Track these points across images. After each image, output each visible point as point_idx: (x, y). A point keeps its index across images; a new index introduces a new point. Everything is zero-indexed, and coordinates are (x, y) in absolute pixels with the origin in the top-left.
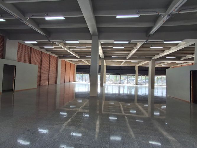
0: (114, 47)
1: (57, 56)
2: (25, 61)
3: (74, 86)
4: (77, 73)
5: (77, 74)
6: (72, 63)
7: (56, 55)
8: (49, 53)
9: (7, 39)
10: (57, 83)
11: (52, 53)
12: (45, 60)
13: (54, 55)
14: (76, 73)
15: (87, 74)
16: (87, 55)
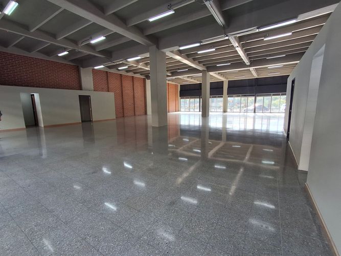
0: (199, 52)
1: (143, 77)
2: (102, 90)
3: (177, 118)
4: (181, 98)
5: (182, 100)
6: (170, 82)
7: (141, 74)
8: (130, 74)
9: (81, 68)
10: (148, 113)
11: (135, 73)
12: (127, 85)
13: (138, 76)
14: (179, 98)
15: (195, 98)
16: (179, 69)
